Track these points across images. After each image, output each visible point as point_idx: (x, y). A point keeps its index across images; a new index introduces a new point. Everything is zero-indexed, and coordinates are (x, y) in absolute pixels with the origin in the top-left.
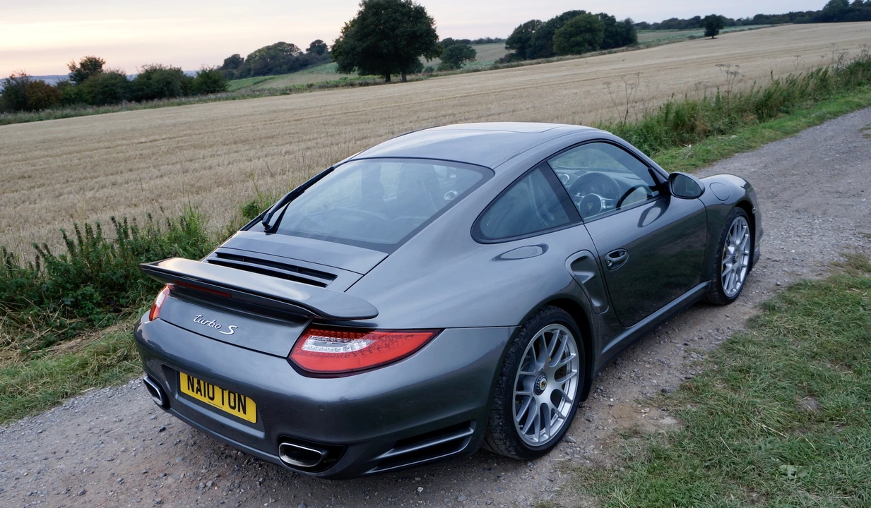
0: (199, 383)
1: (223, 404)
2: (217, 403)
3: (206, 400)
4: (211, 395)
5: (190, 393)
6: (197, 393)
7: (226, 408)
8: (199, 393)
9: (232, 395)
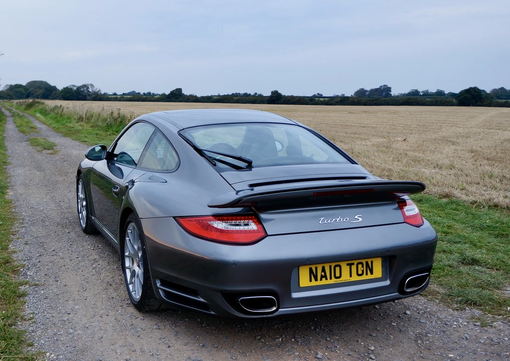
0: (323, 270)
1: (351, 276)
2: (345, 277)
3: (333, 281)
4: (338, 275)
5: (314, 283)
6: (321, 280)
7: (355, 278)
8: (324, 279)
9: (360, 266)
